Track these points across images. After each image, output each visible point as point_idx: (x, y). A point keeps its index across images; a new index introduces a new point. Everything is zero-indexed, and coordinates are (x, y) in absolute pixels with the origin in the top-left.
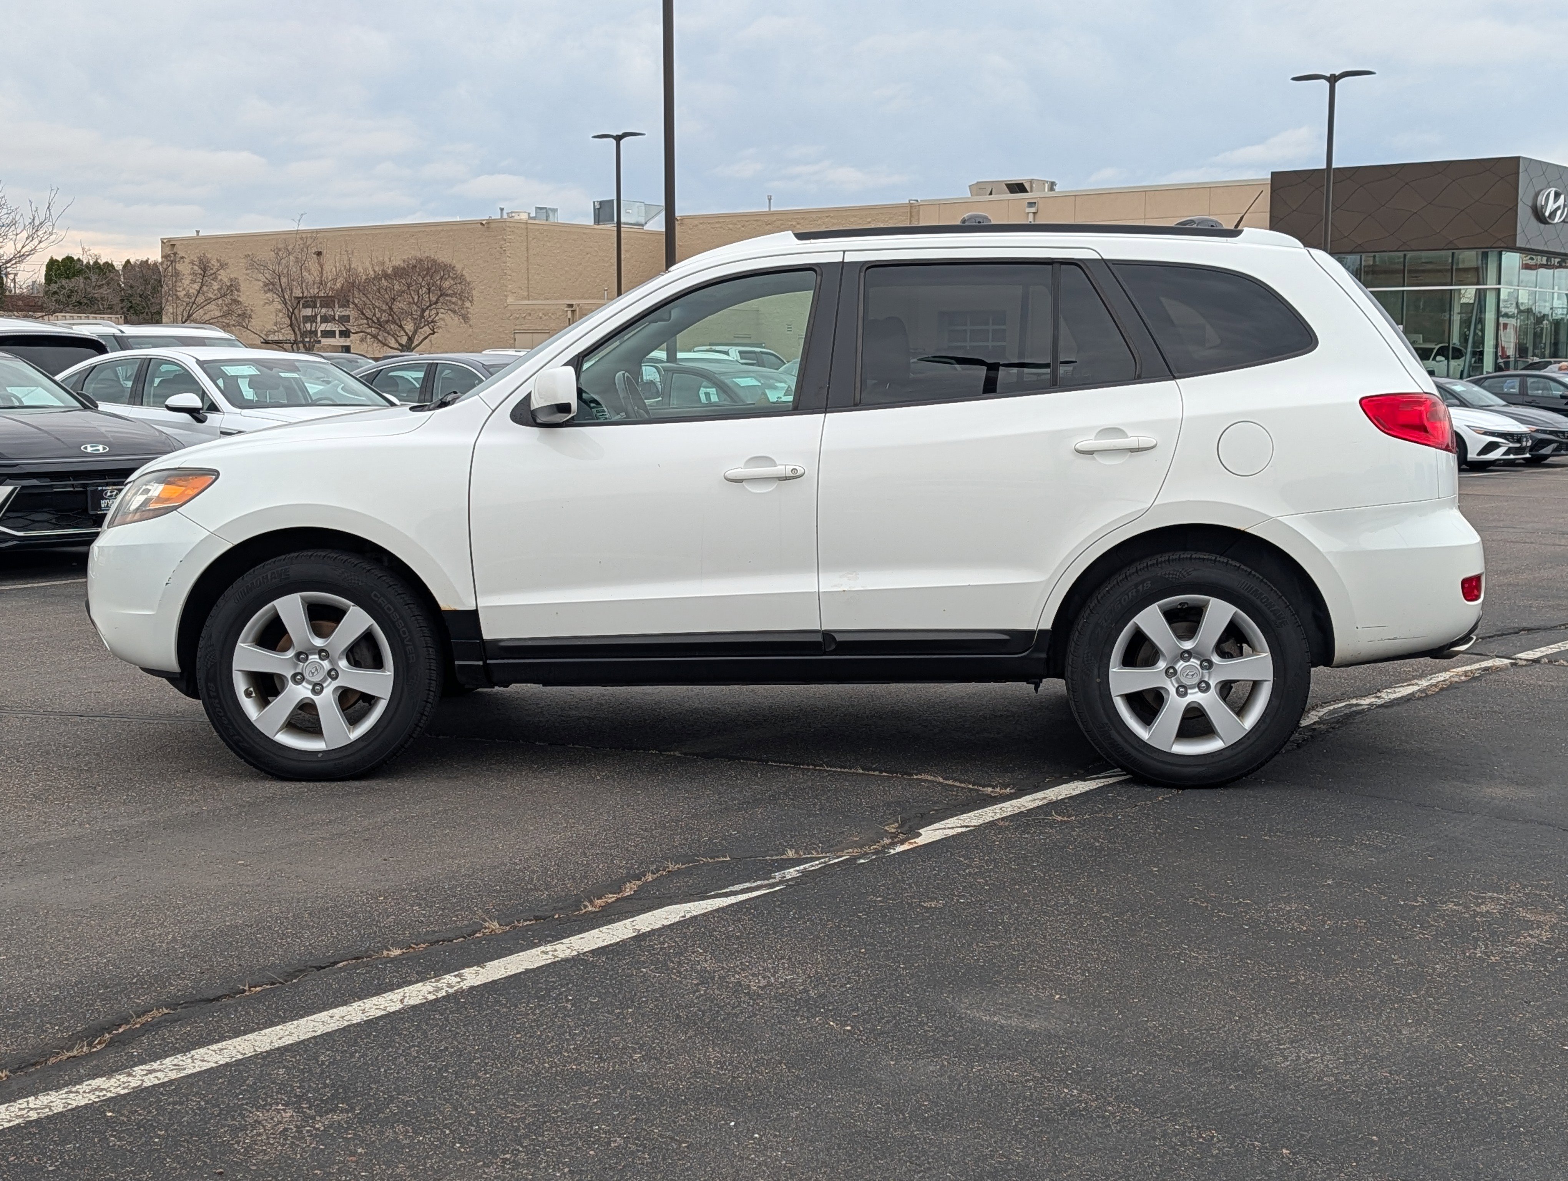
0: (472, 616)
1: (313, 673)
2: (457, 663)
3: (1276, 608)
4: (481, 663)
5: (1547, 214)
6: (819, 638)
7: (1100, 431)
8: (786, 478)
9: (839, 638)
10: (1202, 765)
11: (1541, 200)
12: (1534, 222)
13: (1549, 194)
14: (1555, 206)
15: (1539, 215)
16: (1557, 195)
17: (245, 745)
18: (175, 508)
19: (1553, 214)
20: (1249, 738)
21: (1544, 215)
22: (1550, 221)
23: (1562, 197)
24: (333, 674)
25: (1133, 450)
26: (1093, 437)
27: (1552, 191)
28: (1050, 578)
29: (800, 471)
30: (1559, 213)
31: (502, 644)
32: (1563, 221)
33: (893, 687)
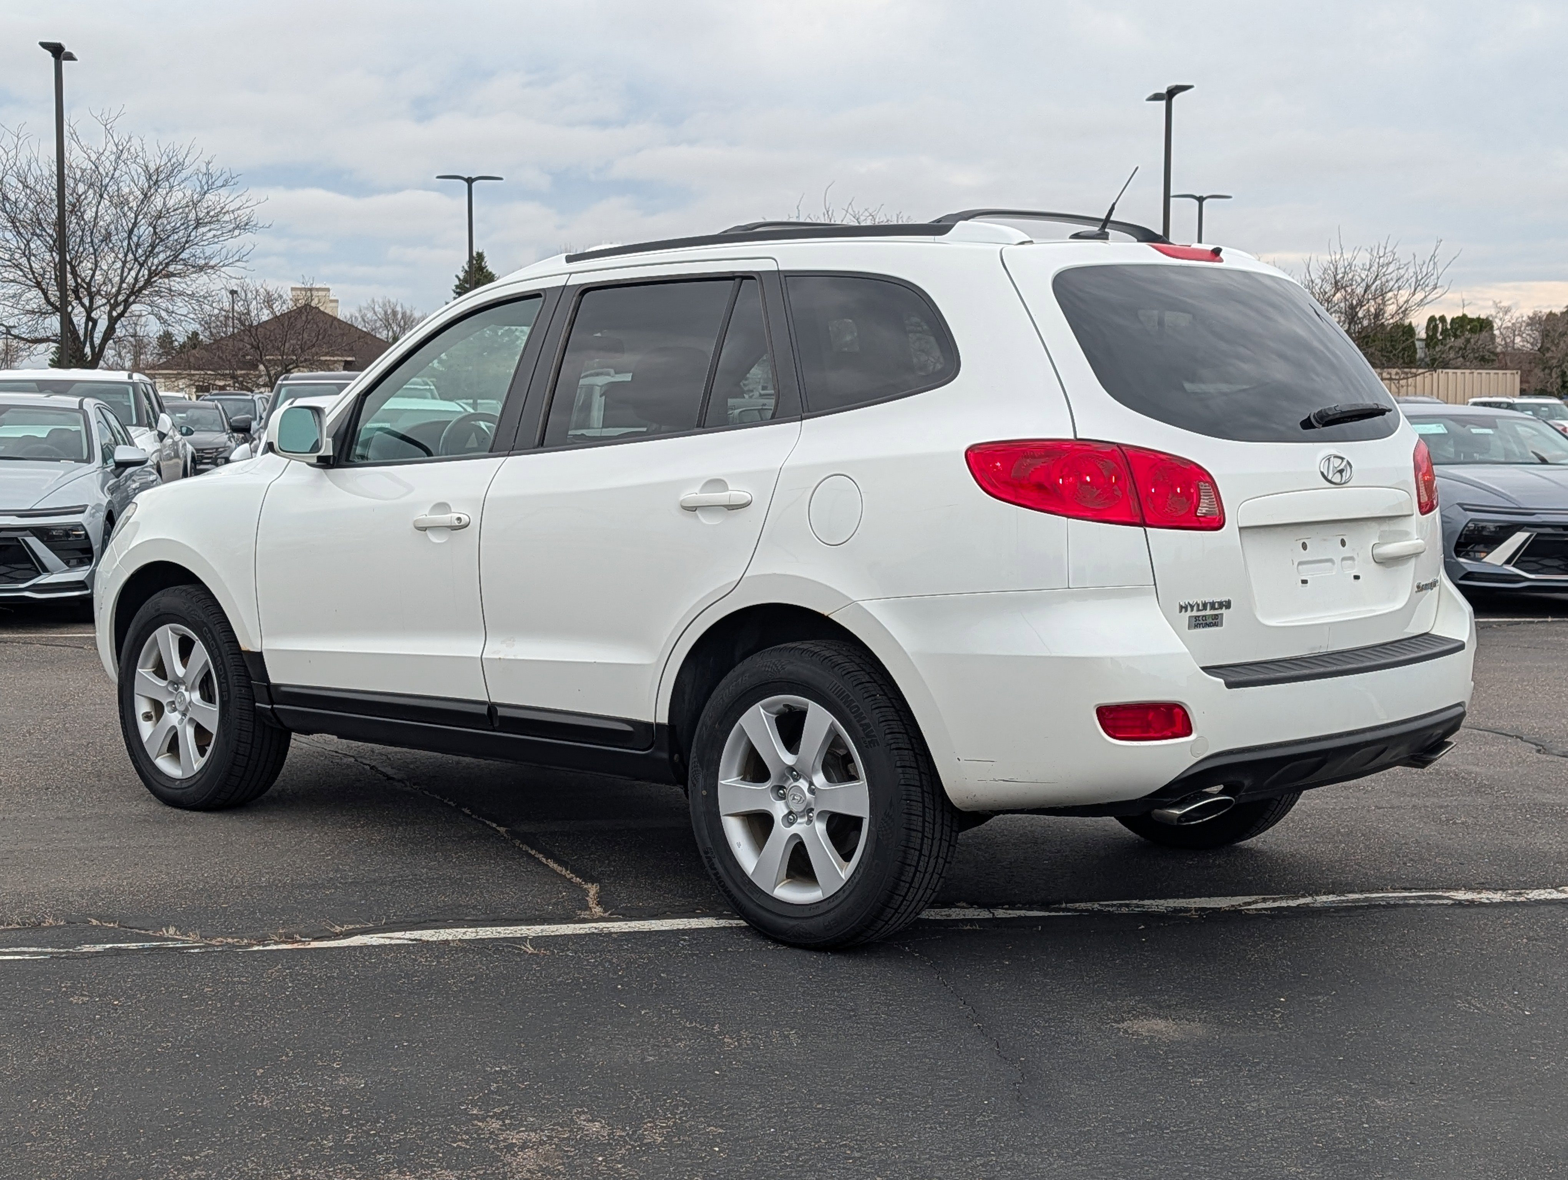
3: (866, 721)
8: (454, 528)
29: (465, 519)
31: (283, 689)
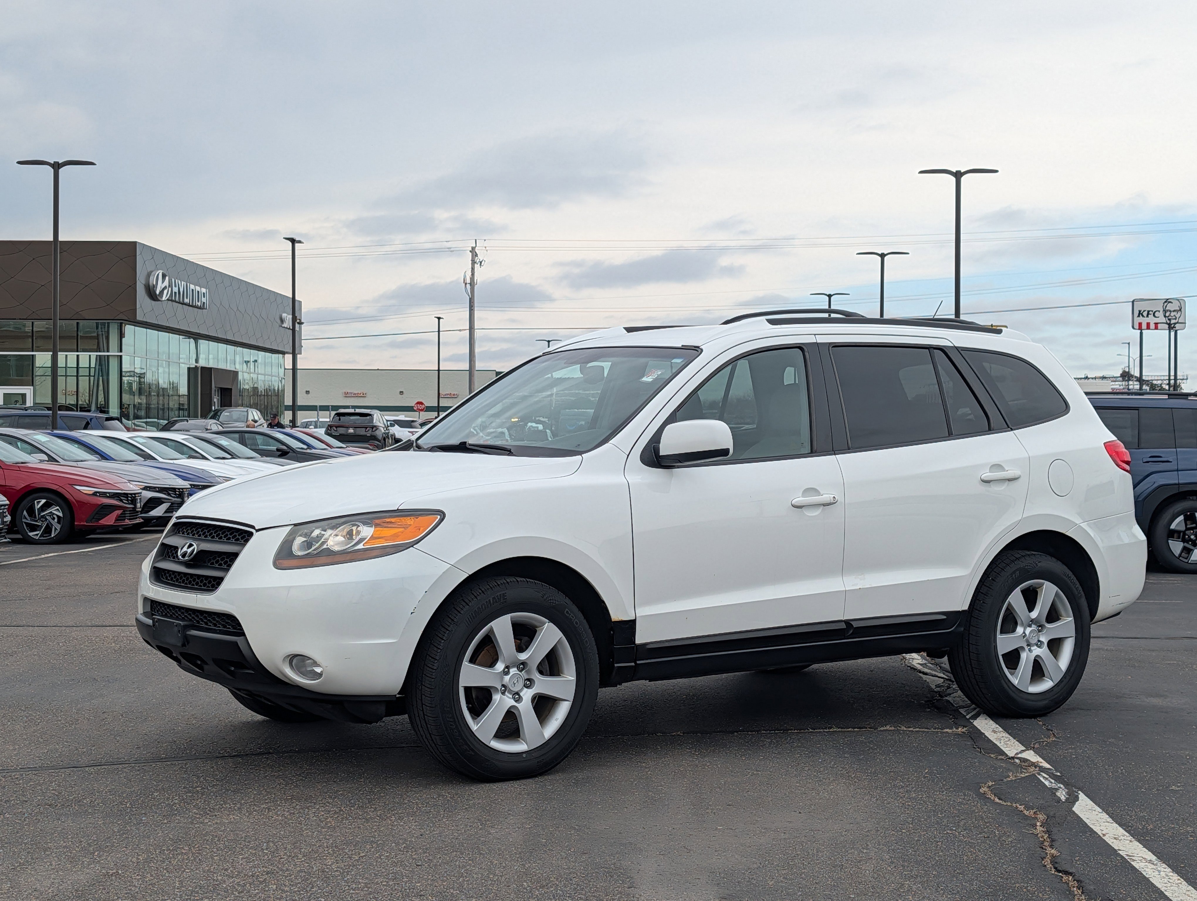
0: (631, 625)
1: (514, 684)
2: (616, 665)
4: (633, 664)
5: (158, 292)
6: (844, 626)
7: (990, 468)
9: (855, 625)
10: (1045, 699)
11: (152, 280)
12: (148, 300)
13: (158, 275)
14: (163, 287)
15: (152, 294)
16: (164, 276)
17: (471, 752)
18: (412, 545)
19: (162, 292)
20: (1065, 678)
21: (156, 293)
22: (160, 299)
23: (167, 278)
24: (529, 683)
25: (1010, 480)
26: (988, 471)
27: (160, 272)
28: (972, 572)
30: (165, 292)
32: (168, 300)
33: (860, 661)
